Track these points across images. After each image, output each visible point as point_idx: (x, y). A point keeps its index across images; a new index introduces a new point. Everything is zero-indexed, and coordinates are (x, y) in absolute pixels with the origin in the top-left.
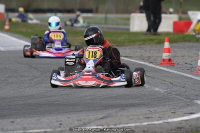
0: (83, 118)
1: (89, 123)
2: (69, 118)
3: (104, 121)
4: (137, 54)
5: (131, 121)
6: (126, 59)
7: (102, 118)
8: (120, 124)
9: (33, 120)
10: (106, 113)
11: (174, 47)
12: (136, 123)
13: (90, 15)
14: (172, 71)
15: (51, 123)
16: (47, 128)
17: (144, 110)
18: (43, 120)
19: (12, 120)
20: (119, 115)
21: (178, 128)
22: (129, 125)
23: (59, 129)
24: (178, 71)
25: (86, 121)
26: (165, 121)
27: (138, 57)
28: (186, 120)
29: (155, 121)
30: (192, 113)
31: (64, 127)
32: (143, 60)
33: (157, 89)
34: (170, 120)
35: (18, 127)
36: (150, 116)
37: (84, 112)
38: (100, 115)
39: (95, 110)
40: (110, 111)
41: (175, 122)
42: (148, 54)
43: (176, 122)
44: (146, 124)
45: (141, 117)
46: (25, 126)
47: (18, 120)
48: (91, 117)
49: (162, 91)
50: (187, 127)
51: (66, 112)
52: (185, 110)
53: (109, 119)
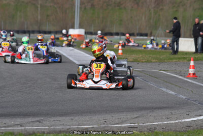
0: (123, 117)
1: (126, 121)
2: (113, 117)
3: (137, 120)
4: (173, 69)
5: (156, 120)
6: (164, 72)
7: (136, 118)
8: (147, 122)
9: (87, 118)
10: (140, 113)
11: (200, 63)
12: (159, 122)
13: (146, 37)
14: (195, 82)
15: (99, 120)
16: (95, 125)
17: (167, 112)
18: (94, 118)
19: (72, 118)
20: (149, 115)
21: (188, 126)
22: (154, 123)
23: (103, 126)
24: (199, 82)
25: (124, 120)
26: (180, 121)
27: (172, 71)
28: (195, 121)
29: (173, 120)
30: (200, 115)
31: (107, 124)
32: (176, 73)
33: (181, 96)
34: (183, 120)
35: (75, 123)
36: (170, 116)
37: (125, 113)
38: (136, 115)
39: (132, 111)
40: (143, 112)
41: (186, 121)
42: (180, 69)
43: (188, 121)
44: (166, 123)
45: (164, 118)
46: (80, 123)
47: (77, 118)
48: (129, 116)
49: (184, 97)
50: (195, 126)
51: (112, 112)
52: (196, 113)
53: (141, 119)
